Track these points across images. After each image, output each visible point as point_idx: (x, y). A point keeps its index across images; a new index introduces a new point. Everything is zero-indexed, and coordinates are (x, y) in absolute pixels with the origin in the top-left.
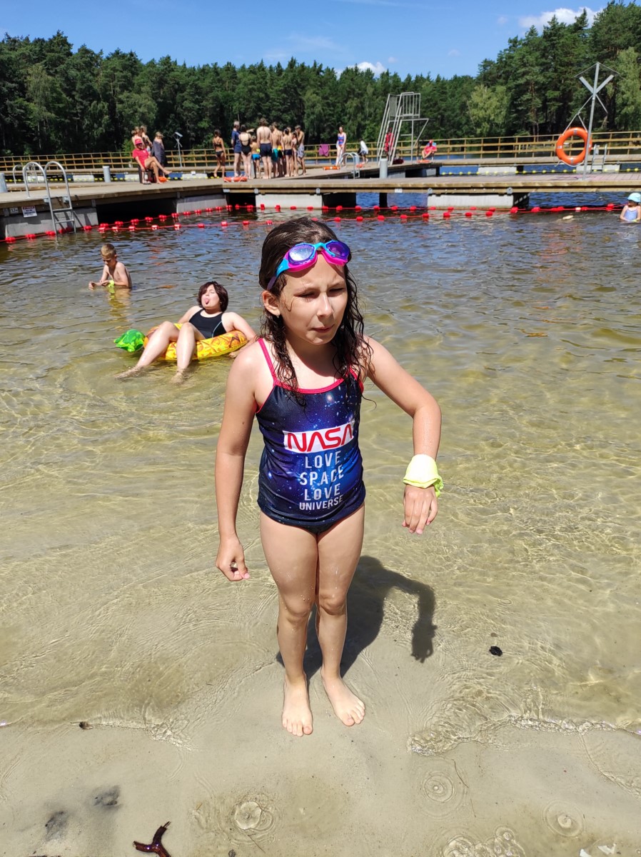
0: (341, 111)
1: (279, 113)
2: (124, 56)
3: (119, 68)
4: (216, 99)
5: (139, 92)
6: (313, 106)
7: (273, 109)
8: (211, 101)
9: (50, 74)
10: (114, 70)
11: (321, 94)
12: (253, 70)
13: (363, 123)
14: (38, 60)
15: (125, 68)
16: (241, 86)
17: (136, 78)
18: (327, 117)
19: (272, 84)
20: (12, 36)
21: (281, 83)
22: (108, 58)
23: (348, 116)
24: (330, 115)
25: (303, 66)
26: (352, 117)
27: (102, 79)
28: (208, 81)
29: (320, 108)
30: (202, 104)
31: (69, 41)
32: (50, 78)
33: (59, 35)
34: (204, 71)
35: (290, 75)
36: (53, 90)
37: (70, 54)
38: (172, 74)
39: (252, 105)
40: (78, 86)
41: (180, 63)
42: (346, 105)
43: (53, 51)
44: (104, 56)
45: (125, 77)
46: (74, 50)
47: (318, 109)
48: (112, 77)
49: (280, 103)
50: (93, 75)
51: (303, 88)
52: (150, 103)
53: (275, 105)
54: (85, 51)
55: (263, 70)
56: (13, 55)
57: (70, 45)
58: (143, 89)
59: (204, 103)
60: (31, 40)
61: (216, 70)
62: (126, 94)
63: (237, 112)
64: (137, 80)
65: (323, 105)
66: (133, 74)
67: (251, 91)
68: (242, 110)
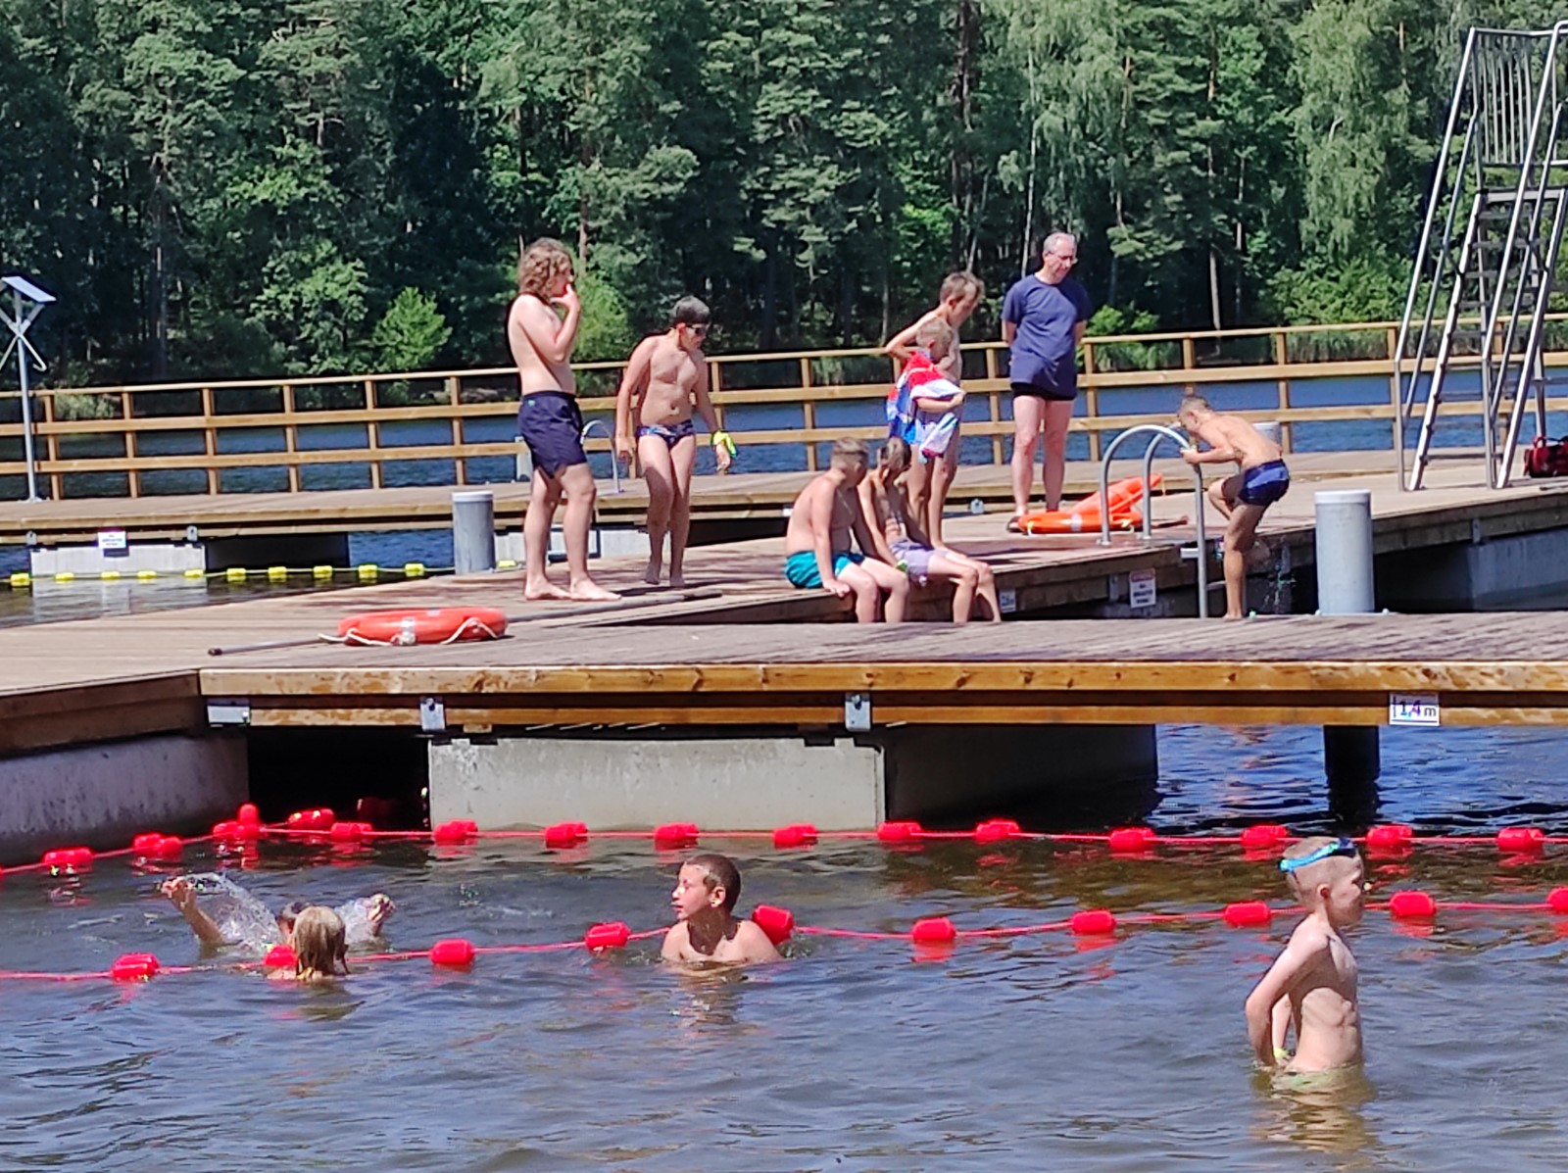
0: (1261, 76)
1: (809, 100)
6: (1060, 51)
7: (772, 76)
8: (326, 33)
13: (1420, 149)
18: (1155, 117)
23: (1310, 104)
24: (1178, 99)
26: (1341, 114)
29: (1106, 61)
30: (266, 50)
42: (1293, 33)
49: (818, 34)
53: (783, 49)
59: (278, 47)
63: (514, 100)
65: (1131, 38)
68: (549, 87)
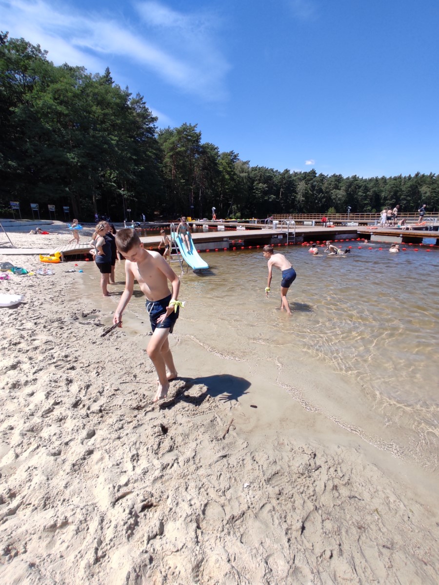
2: (337, 176)
3: (334, 180)
4: (374, 192)
5: (340, 189)
7: (402, 195)
9: (306, 184)
10: (332, 181)
11: (431, 188)
12: (395, 179)
14: (304, 179)
15: (336, 180)
16: (388, 186)
17: (340, 184)
18: (432, 198)
19: (404, 184)
20: (296, 171)
21: (409, 184)
22: (330, 177)
24: (434, 197)
25: (423, 176)
27: (326, 185)
28: (372, 184)
30: (367, 193)
31: (316, 172)
32: (306, 186)
33: (313, 170)
34: (371, 180)
35: (415, 180)
36: (306, 190)
37: (316, 177)
38: (356, 182)
39: (392, 193)
40: (316, 188)
41: (360, 177)
43: (309, 176)
44: (328, 177)
45: (336, 184)
46: (317, 175)
47: (428, 194)
48: (330, 184)
49: (406, 192)
50: (323, 184)
51: (421, 185)
52: (344, 193)
53: (403, 193)
54: (321, 175)
55: (401, 178)
56: (295, 178)
57: (316, 174)
58: (342, 188)
60: (302, 172)
61: (377, 180)
62: (334, 190)
63: (383, 196)
64: (340, 185)
65: (431, 192)
66: (339, 183)
67: (392, 188)
